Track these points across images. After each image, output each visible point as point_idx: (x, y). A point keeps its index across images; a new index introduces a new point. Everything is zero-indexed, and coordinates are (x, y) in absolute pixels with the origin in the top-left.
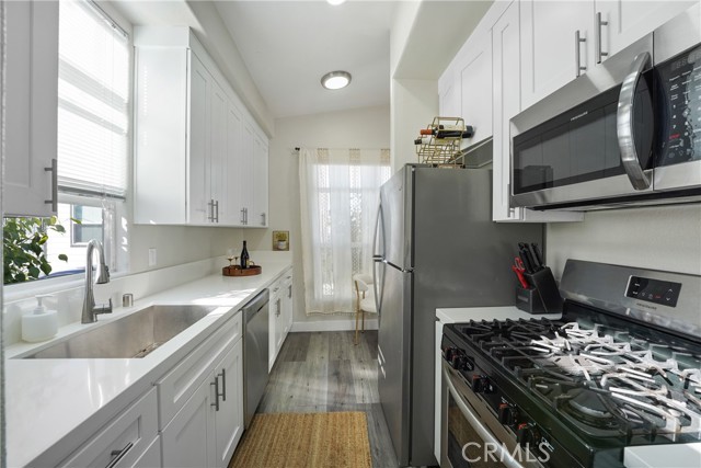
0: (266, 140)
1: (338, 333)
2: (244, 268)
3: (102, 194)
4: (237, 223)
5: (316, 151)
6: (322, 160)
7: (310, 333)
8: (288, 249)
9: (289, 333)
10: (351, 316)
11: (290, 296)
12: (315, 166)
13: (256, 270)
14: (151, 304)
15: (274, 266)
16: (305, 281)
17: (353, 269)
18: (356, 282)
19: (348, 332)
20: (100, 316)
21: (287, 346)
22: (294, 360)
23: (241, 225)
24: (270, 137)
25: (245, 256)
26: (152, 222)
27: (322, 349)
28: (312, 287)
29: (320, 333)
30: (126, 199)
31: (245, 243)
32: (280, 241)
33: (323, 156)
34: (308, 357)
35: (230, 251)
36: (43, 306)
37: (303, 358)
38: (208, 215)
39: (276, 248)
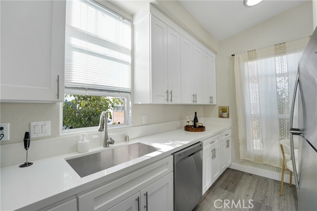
0: (214, 55)
1: (266, 179)
2: (195, 127)
3: (119, 91)
4: (190, 102)
5: (247, 54)
6: (251, 58)
7: (243, 173)
8: (228, 117)
9: (228, 169)
10: (278, 169)
11: (228, 146)
12: (246, 63)
13: (202, 128)
14: (138, 142)
15: (215, 127)
16: (240, 138)
17: (281, 135)
18: (281, 146)
19: (275, 181)
20: (110, 145)
21: (225, 177)
22: (226, 189)
23: (192, 103)
24: (216, 53)
25: (196, 120)
26: (140, 103)
27: (249, 189)
28: (245, 142)
29: (251, 175)
30: (131, 93)
31: (196, 113)
32: (223, 112)
33: (252, 55)
34: (237, 191)
35: (188, 117)
36: (85, 138)
37: (233, 190)
38: (166, 98)
39: (221, 116)
